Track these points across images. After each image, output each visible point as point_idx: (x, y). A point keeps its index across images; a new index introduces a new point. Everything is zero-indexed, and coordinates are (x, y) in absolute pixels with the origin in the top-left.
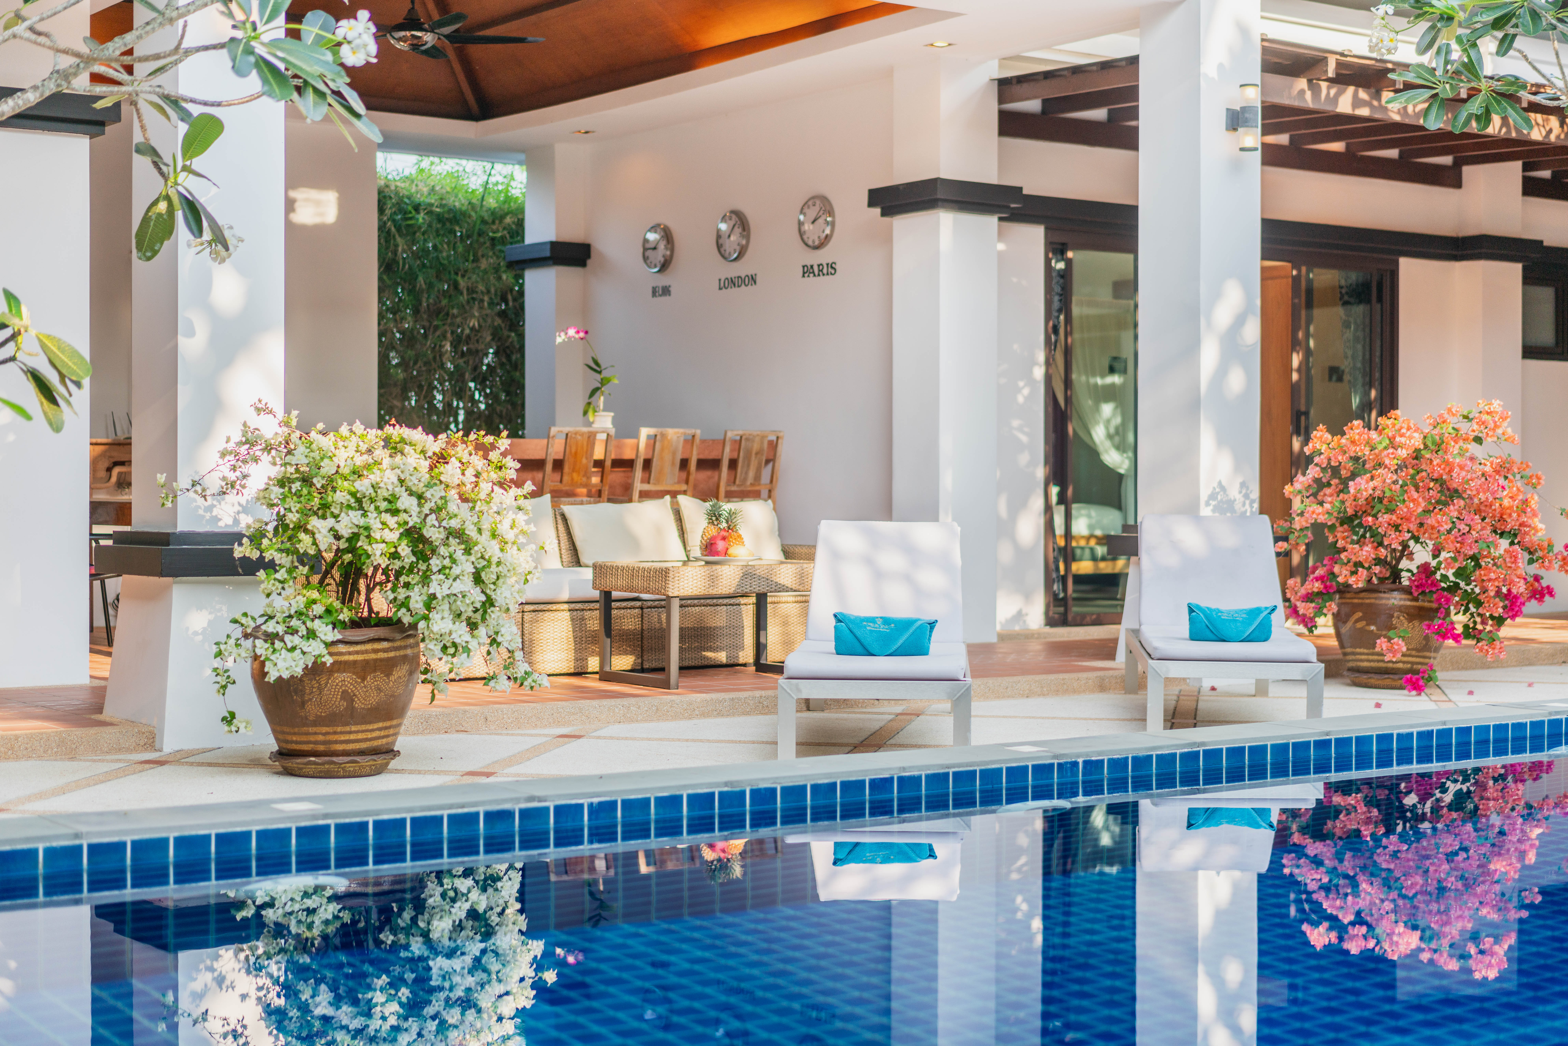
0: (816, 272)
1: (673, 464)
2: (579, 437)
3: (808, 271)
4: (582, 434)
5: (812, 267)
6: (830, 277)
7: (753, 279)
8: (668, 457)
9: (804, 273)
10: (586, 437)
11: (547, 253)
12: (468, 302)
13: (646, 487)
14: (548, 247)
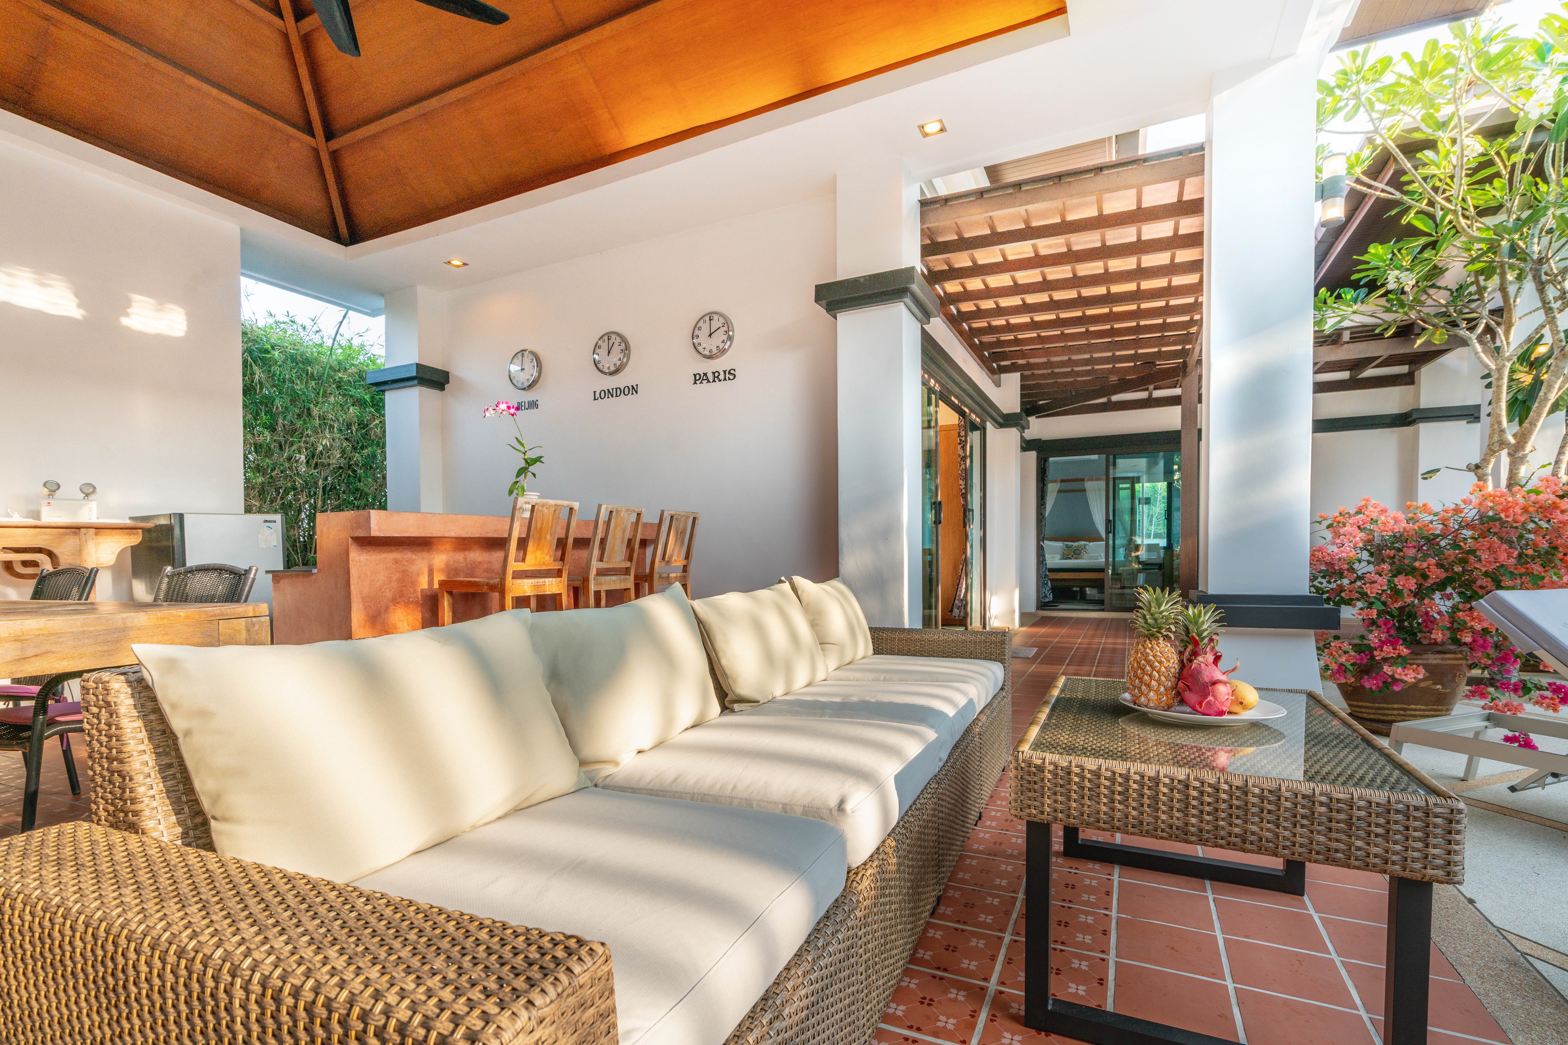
0: (711, 380)
1: (623, 541)
2: (546, 511)
3: (699, 378)
4: (549, 507)
5: (705, 374)
6: (728, 382)
7: (634, 389)
8: (619, 535)
9: (696, 380)
10: (552, 509)
11: (414, 373)
12: (320, 425)
13: (601, 565)
14: (415, 367)
